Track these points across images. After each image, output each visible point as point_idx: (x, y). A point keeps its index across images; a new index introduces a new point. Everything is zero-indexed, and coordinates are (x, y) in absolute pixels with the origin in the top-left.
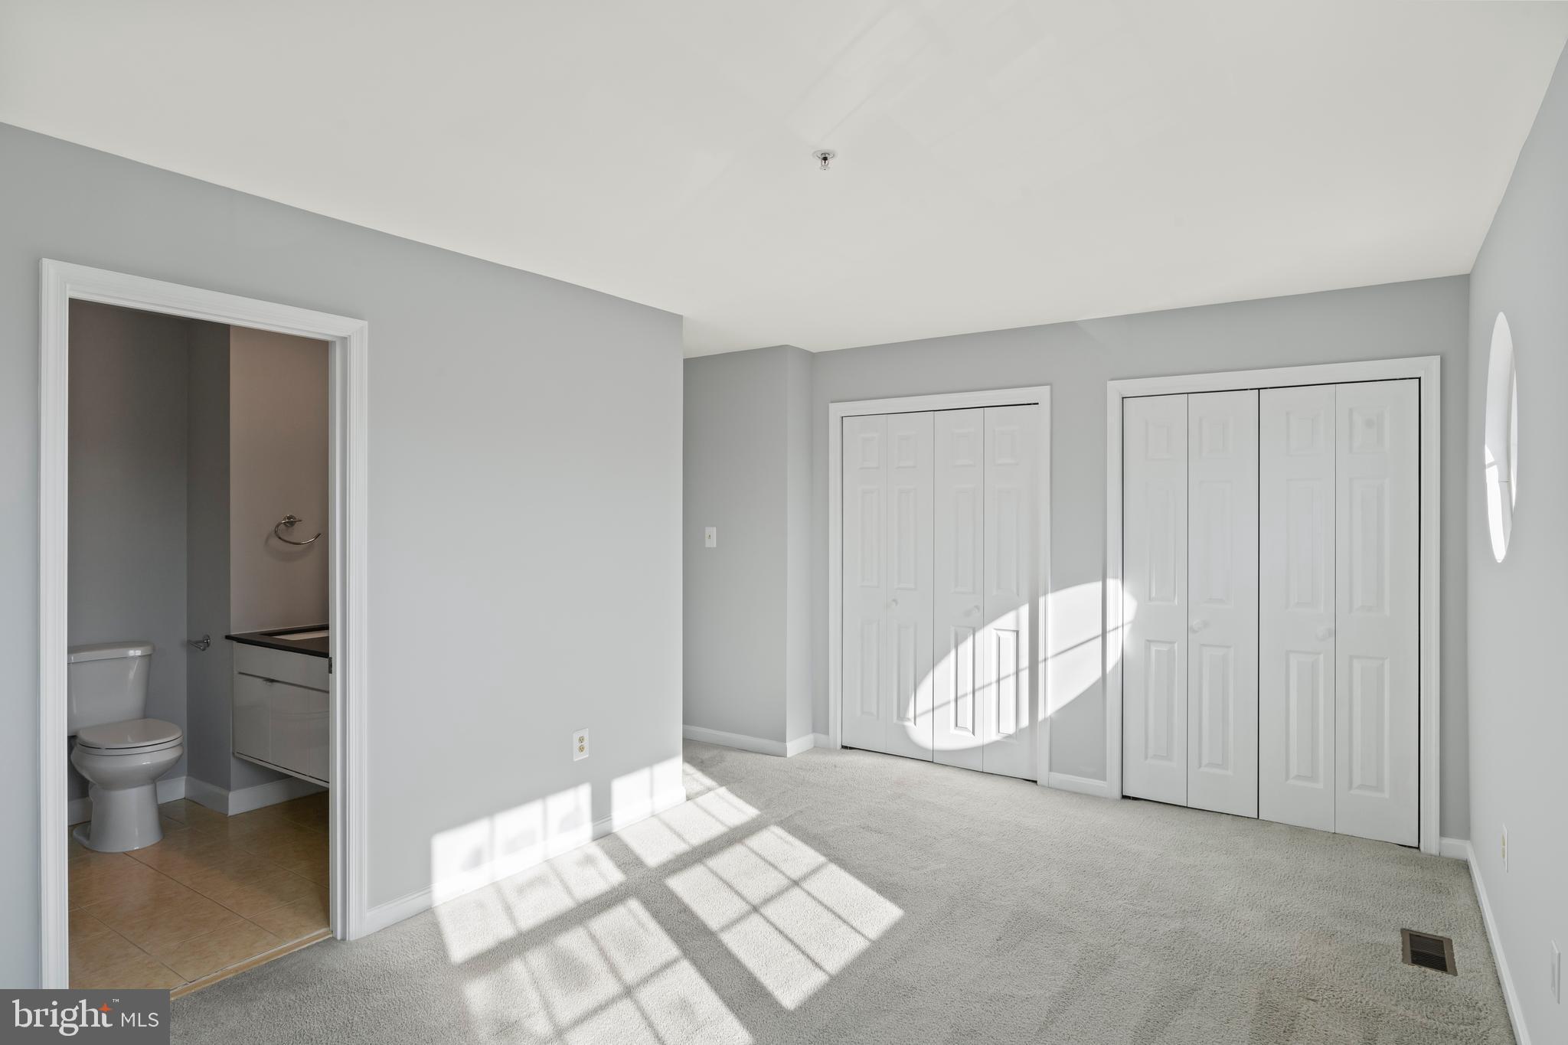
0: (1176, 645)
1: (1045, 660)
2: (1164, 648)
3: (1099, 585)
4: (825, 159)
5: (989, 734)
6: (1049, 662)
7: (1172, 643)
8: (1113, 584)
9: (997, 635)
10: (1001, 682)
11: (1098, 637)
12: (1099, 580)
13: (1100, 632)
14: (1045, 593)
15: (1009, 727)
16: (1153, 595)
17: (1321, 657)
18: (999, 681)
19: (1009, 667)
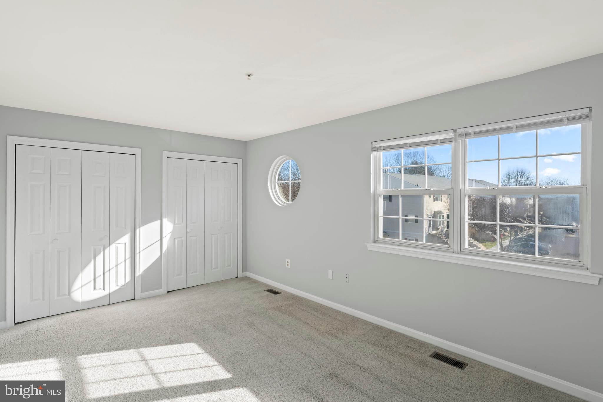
0: (183, 238)
1: (139, 253)
2: (179, 240)
3: (159, 221)
4: (249, 76)
5: (112, 287)
6: (141, 253)
7: (182, 237)
8: (165, 220)
9: (116, 246)
10: (118, 266)
11: (159, 240)
12: (159, 220)
13: (159, 238)
14: (139, 227)
15: (121, 282)
16: (176, 223)
17: (219, 235)
18: (117, 266)
19: (121, 259)
